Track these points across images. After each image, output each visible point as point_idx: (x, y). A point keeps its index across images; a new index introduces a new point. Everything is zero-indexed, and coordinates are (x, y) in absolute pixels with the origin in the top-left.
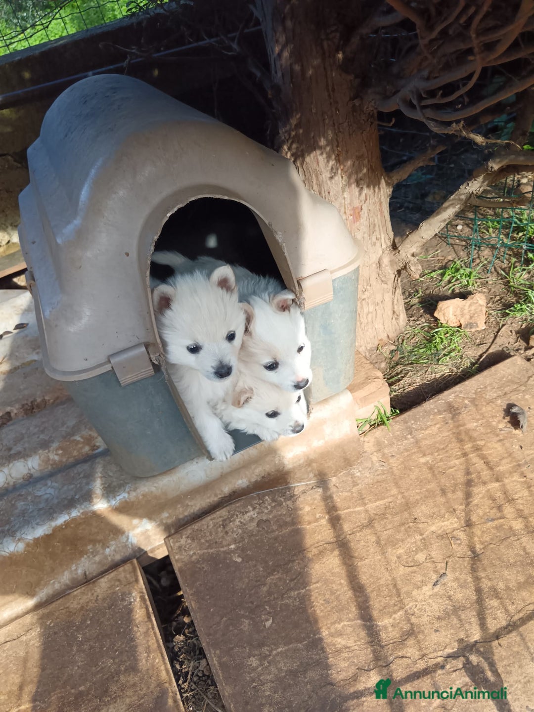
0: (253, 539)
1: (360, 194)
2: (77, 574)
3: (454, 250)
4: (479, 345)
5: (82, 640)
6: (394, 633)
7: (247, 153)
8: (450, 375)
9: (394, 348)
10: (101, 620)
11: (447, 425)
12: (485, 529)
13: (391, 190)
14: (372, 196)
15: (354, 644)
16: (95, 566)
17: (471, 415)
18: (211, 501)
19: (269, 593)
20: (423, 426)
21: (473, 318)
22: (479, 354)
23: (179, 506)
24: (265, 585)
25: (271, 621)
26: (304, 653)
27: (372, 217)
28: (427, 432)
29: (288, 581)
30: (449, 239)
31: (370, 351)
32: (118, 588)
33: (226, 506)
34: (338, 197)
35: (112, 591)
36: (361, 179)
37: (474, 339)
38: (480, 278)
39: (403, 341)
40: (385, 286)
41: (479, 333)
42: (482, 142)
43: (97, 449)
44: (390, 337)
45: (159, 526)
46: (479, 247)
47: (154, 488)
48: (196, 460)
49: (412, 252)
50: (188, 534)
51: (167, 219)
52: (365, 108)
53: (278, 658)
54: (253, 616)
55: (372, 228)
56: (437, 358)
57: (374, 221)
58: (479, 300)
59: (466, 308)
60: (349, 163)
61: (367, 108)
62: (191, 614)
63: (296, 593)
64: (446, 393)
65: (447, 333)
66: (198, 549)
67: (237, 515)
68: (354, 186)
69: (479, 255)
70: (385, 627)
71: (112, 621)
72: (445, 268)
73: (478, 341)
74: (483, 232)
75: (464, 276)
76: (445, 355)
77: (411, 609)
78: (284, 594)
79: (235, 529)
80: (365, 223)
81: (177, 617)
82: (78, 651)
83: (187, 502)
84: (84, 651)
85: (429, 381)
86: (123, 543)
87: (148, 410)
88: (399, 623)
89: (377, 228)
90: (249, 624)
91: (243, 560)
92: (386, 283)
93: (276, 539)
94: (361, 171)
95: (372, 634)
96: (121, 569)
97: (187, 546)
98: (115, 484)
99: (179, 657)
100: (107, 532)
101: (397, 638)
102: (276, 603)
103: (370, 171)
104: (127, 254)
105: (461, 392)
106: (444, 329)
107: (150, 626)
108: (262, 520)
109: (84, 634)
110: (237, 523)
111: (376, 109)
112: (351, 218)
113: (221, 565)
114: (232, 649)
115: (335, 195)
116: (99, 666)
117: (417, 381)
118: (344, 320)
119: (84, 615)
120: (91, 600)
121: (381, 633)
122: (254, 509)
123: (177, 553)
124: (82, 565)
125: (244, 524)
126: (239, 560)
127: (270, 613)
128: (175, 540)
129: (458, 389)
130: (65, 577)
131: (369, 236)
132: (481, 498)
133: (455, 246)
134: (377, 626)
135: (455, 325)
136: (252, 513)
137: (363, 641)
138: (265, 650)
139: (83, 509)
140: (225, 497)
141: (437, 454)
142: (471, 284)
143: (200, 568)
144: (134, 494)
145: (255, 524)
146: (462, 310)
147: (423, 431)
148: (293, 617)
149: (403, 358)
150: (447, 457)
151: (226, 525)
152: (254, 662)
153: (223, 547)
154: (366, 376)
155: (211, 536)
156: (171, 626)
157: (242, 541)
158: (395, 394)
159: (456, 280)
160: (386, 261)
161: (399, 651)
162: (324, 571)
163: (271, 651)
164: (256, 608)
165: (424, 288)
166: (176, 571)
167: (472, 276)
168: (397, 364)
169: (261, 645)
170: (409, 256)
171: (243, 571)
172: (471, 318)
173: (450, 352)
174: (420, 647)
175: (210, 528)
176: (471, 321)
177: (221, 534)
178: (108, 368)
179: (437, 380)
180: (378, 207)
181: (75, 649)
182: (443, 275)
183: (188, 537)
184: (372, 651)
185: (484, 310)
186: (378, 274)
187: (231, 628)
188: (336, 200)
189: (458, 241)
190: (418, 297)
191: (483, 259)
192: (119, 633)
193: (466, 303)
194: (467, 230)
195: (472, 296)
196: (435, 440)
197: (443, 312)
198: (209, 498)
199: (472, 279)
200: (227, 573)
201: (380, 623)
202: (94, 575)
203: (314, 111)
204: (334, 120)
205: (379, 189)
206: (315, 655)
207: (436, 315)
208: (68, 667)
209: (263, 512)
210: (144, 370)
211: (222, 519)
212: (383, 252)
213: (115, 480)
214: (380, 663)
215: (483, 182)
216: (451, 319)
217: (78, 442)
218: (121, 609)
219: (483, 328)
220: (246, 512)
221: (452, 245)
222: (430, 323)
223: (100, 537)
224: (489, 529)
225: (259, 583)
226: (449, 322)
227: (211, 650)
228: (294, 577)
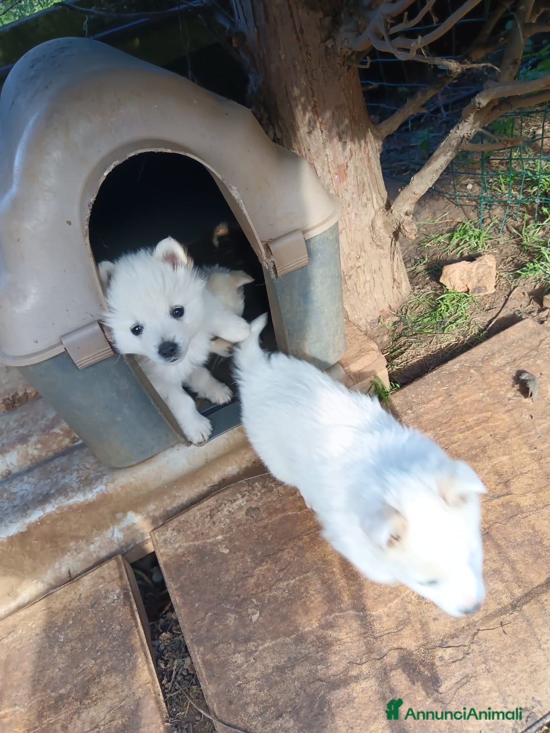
0: (241, 528)
1: (344, 149)
2: (60, 573)
3: (464, 211)
4: (488, 310)
5: (64, 641)
6: (389, 623)
7: (195, 102)
8: (457, 344)
9: (397, 319)
10: (84, 620)
11: (451, 397)
12: (490, 507)
13: (381, 143)
14: (358, 151)
15: (346, 637)
16: (79, 564)
17: (477, 385)
18: (200, 491)
19: (257, 585)
20: (425, 400)
21: (481, 282)
22: (488, 319)
23: (166, 497)
24: (252, 576)
25: (258, 615)
26: (293, 647)
27: (361, 174)
28: (429, 406)
29: (277, 572)
30: (457, 200)
31: (372, 323)
32: (102, 586)
33: (214, 495)
34: (320, 155)
35: (95, 589)
36: (343, 133)
37: (482, 304)
38: (490, 239)
39: (407, 311)
40: (382, 251)
41: (489, 297)
42: (457, 69)
43: (77, 441)
44: (392, 307)
45: (146, 518)
46: (490, 206)
47: (133, 479)
48: (176, 447)
49: (405, 211)
50: (174, 526)
51: (104, 179)
52: (339, 50)
53: (265, 654)
54: (240, 610)
55: (361, 187)
56: (443, 327)
57: (363, 179)
58: (489, 261)
59: (474, 270)
60: (328, 114)
61: (341, 49)
62: (176, 610)
63: (285, 584)
64: (450, 363)
65: (454, 299)
66: (184, 541)
67: (225, 504)
68: (335, 140)
69: (490, 215)
70: (380, 617)
71: (94, 620)
72: (452, 231)
73: (487, 306)
74: (495, 190)
75: (473, 238)
76: (451, 323)
77: (407, 596)
78: (273, 585)
79: (222, 519)
80: (352, 183)
81: (165, 614)
82: (60, 652)
83: (174, 492)
84: (65, 652)
85: (434, 352)
86: (109, 538)
87: (114, 395)
88: (394, 612)
89: (367, 187)
90: (235, 619)
91: (230, 551)
92: (382, 248)
93: (265, 527)
94: (342, 123)
95: (365, 625)
96: (105, 566)
97: (173, 539)
98: (92, 476)
99: (164, 656)
100: (89, 528)
101: (392, 628)
102: (264, 595)
103: (353, 123)
104: (69, 223)
105: (466, 361)
106: (450, 295)
107: (134, 624)
108: (251, 508)
109: (66, 635)
110: (225, 512)
111: (350, 49)
112: (337, 177)
113: (207, 558)
114: (217, 645)
115: (316, 152)
116: (81, 668)
117: (422, 352)
118: (326, 286)
119: (66, 615)
120: (74, 599)
121: (375, 624)
122: (243, 496)
123: (162, 547)
124: (66, 563)
125: (232, 513)
126: (226, 551)
127: (257, 606)
128: (161, 533)
129: (463, 358)
130: (48, 576)
131: (359, 196)
132: (487, 474)
133: (464, 207)
134: (371, 616)
135: (463, 290)
136: (241, 502)
137: (355, 633)
138: (251, 645)
139: (58, 504)
140: (214, 486)
141: (439, 429)
142: (480, 246)
143: (185, 561)
144: (111, 486)
145: (244, 512)
146: (469, 273)
147: (425, 405)
148: (281, 610)
149: (406, 329)
150: (450, 431)
151: (214, 515)
152: (239, 658)
153: (209, 538)
154: (359, 349)
155: (198, 527)
156: (158, 623)
157: (230, 531)
158: (397, 368)
159: (465, 243)
160: (379, 223)
161: (394, 643)
162: (316, 560)
163: (257, 647)
164: (242, 601)
165: (431, 254)
166: (161, 566)
167: (481, 238)
168: (400, 336)
169: (247, 640)
170: (402, 215)
171: (230, 563)
172: (479, 281)
173: (456, 320)
174: (417, 637)
175: (197, 518)
176: (479, 285)
177: (209, 525)
178: (60, 350)
179: (443, 350)
180: (366, 163)
181: (56, 650)
182: (451, 238)
183: (174, 530)
184: (365, 643)
185: (494, 272)
186: (373, 238)
187: (216, 624)
188: (317, 157)
189: (467, 201)
190: (424, 264)
191: (494, 218)
192: (101, 633)
193: (473, 265)
194: (477, 188)
195: (480, 258)
196: (438, 414)
197: (448, 277)
198: (197, 487)
199: (481, 241)
200: (214, 565)
201: (374, 613)
202: (79, 572)
203: (283, 57)
204: (306, 66)
205: (366, 142)
206: (304, 649)
207: (441, 281)
208: (49, 669)
209: (252, 500)
210: (101, 351)
211: (209, 509)
212: (376, 214)
213: (92, 472)
214: (374, 656)
215: (474, 123)
216: (458, 285)
217: (57, 435)
218: (104, 608)
219: (493, 292)
220: (235, 501)
221: (461, 205)
222: (436, 290)
223: (82, 533)
224: (494, 507)
225: (246, 575)
226: (456, 287)
227: (195, 647)
228: (283, 567)
